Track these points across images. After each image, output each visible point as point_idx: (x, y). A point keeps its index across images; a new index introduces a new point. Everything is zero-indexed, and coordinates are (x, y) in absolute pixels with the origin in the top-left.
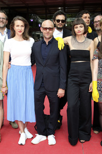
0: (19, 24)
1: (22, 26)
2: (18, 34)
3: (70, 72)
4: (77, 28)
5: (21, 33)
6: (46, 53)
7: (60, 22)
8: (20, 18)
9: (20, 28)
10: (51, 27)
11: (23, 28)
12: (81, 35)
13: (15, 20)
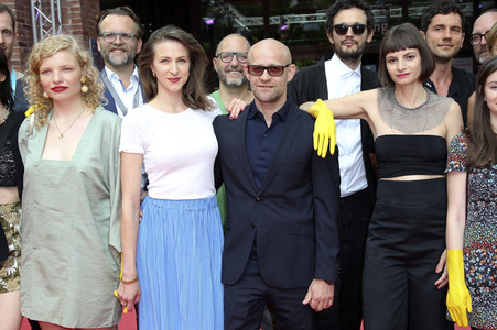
0: (169, 55)
1: (180, 60)
2: (169, 90)
3: (375, 216)
4: (394, 60)
5: (178, 86)
6: (265, 155)
7: (350, 32)
8: (174, 32)
9: (173, 67)
10: (277, 64)
11: (185, 68)
12: (412, 83)
13: (155, 40)
